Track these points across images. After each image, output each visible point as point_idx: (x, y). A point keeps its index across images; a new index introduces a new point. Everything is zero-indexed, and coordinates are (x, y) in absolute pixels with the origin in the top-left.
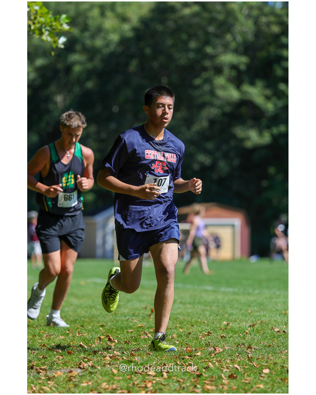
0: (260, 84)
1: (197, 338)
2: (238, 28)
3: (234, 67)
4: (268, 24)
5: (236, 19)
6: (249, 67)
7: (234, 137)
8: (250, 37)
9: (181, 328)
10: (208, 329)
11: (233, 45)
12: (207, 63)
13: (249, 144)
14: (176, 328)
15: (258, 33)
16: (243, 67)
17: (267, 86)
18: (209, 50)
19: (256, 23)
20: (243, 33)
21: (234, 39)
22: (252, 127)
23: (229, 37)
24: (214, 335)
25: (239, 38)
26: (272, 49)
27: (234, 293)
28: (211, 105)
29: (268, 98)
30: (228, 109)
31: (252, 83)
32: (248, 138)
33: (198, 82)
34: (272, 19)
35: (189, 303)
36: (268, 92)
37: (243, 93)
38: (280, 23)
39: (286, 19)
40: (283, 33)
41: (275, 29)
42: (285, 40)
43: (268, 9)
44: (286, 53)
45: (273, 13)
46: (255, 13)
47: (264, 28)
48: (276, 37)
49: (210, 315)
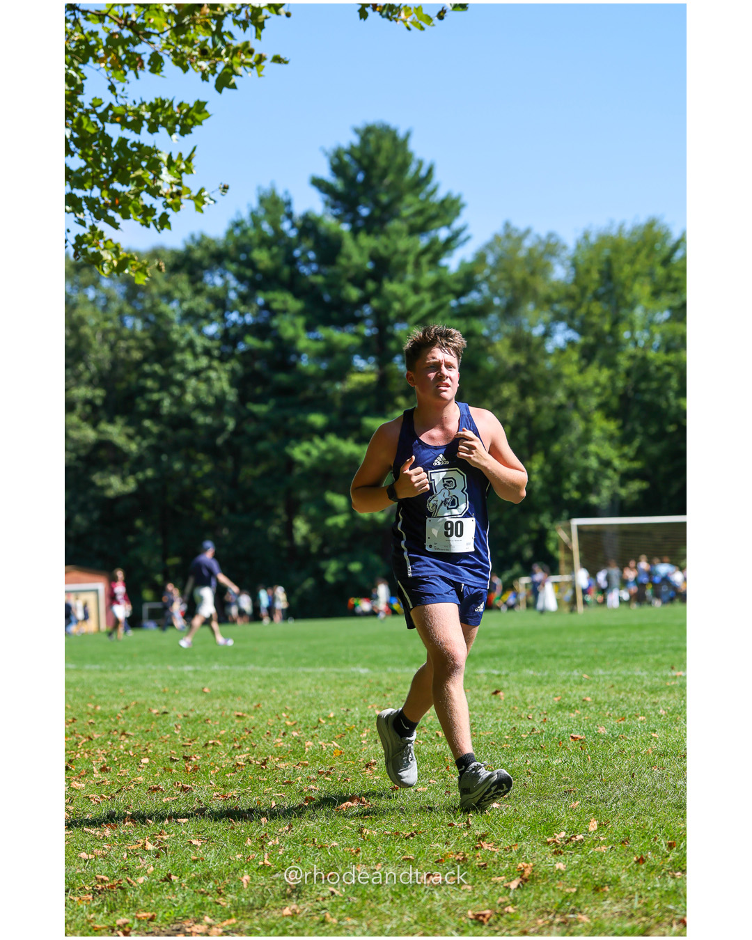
0: (120, 421)
2: (92, 356)
3: (88, 402)
4: (128, 350)
5: (89, 345)
6: (106, 400)
7: (92, 485)
8: (107, 366)
11: (87, 376)
13: (110, 493)
15: (115, 363)
16: (98, 402)
17: (129, 424)
19: (113, 347)
20: (98, 361)
21: (87, 368)
22: (114, 473)
24: (80, 721)
25: (93, 368)
26: (134, 380)
27: (102, 671)
29: (130, 437)
30: (83, 452)
31: (111, 421)
32: (110, 486)
34: (132, 343)
36: (131, 431)
37: (101, 432)
38: (143, 348)
39: (149, 343)
40: (145, 360)
41: (137, 355)
42: (147, 368)
43: (125, 333)
44: (150, 383)
45: (132, 336)
46: (112, 337)
47: (122, 355)
48: (138, 364)
49: (74, 698)
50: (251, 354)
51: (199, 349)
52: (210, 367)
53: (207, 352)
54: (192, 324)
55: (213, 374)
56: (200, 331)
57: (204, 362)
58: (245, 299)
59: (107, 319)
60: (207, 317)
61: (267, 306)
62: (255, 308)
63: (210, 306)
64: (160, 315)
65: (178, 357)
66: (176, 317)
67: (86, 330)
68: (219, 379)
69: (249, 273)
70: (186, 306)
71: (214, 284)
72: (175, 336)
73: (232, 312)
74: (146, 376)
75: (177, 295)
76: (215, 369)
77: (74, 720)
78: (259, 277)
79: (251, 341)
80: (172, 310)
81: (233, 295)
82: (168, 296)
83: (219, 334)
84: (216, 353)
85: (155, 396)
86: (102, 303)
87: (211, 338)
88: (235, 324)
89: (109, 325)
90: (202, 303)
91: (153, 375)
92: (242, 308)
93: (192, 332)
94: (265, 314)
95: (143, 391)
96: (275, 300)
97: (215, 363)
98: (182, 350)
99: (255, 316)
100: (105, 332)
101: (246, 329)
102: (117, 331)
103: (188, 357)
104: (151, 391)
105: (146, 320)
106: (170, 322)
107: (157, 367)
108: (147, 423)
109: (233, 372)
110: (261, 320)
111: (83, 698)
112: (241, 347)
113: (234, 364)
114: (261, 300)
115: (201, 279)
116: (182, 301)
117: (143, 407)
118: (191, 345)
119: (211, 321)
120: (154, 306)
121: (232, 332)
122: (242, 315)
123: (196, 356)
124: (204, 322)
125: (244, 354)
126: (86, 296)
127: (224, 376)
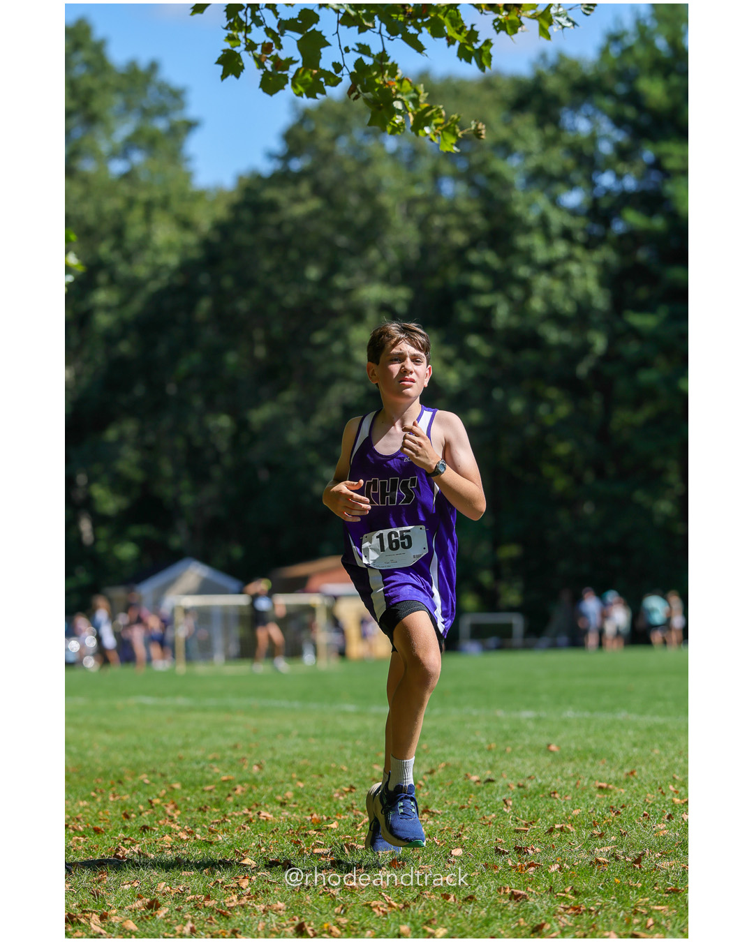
1: (330, 798)
2: (390, 239)
3: (385, 306)
4: (445, 231)
5: (387, 223)
6: (413, 305)
8: (413, 253)
9: (300, 780)
10: (350, 780)
11: (382, 269)
12: (337, 304)
14: (291, 781)
15: (425, 249)
16: (400, 306)
18: (340, 281)
19: (423, 226)
20: (401, 247)
21: (384, 257)
23: (373, 254)
25: (393, 256)
26: (453, 275)
28: (346, 378)
33: (319, 337)
34: (451, 218)
35: (315, 736)
36: (449, 352)
38: (467, 227)
39: (478, 221)
40: (473, 244)
41: (459, 238)
42: (474, 257)
43: (442, 203)
44: (477, 280)
45: (452, 210)
46: (421, 209)
47: (435, 237)
48: (460, 253)
49: (353, 756)
50: (633, 238)
51: (555, 229)
52: (570, 258)
53: (567, 235)
54: (543, 190)
55: (574, 268)
56: (554, 201)
57: (561, 248)
58: (624, 154)
59: (415, 182)
60: (565, 180)
61: (657, 165)
62: (639, 168)
63: (570, 162)
64: (494, 176)
65: (522, 241)
66: (518, 180)
67: (386, 200)
68: (584, 275)
69: (630, 112)
70: (532, 163)
71: (575, 130)
72: (518, 209)
73: (603, 172)
74: (471, 268)
75: (519, 146)
76: (578, 261)
77: (352, 787)
78: (645, 120)
79: (633, 218)
80: (512, 168)
81: (605, 148)
82: (505, 148)
83: (586, 207)
84: (580, 236)
85: (485, 301)
86: (404, 157)
87: (573, 212)
88: (608, 192)
89: (418, 191)
90: (557, 160)
91: (484, 269)
92: (621, 167)
93: (542, 202)
94: (655, 176)
95: (466, 291)
96: (669, 155)
97: (578, 252)
98: (528, 230)
99: (641, 178)
100: (412, 202)
101: (626, 200)
102: (430, 200)
103: (536, 241)
104: (480, 292)
105: (472, 184)
106: (507, 186)
107: (491, 258)
108: (474, 341)
109: (604, 266)
110: (649, 186)
111: (366, 755)
112: (618, 227)
113: (605, 254)
114: (648, 154)
115: (556, 121)
116: (528, 154)
117: (466, 315)
118: (544, 222)
119: (571, 186)
120: (484, 163)
121: (605, 204)
122: (619, 177)
123: (549, 239)
124: (559, 188)
125: (621, 237)
126: (382, 145)
127: (592, 271)
